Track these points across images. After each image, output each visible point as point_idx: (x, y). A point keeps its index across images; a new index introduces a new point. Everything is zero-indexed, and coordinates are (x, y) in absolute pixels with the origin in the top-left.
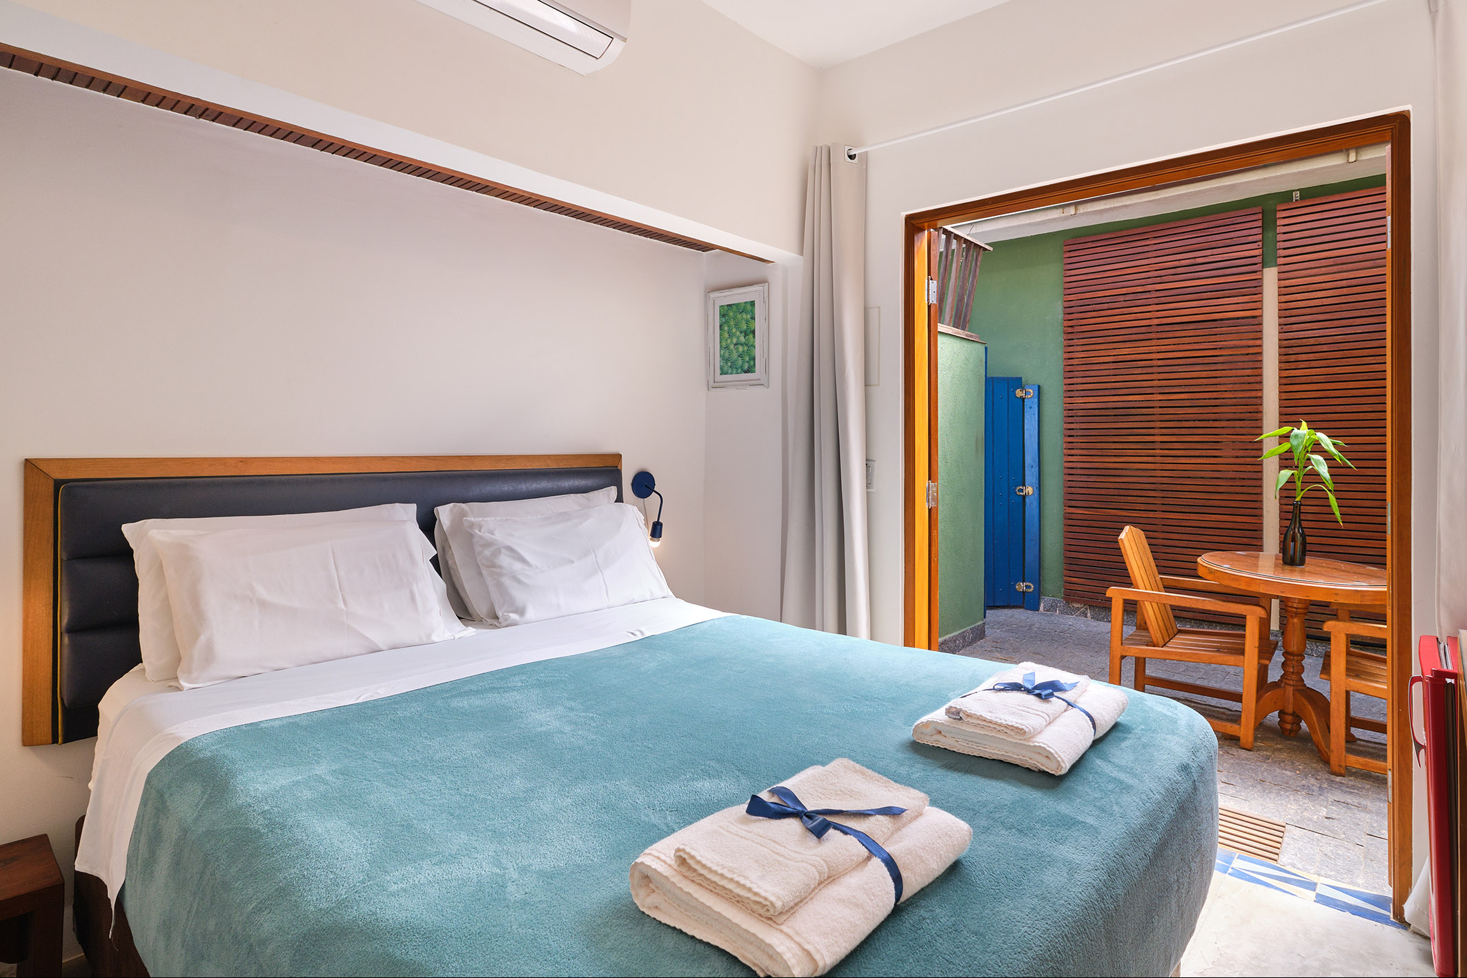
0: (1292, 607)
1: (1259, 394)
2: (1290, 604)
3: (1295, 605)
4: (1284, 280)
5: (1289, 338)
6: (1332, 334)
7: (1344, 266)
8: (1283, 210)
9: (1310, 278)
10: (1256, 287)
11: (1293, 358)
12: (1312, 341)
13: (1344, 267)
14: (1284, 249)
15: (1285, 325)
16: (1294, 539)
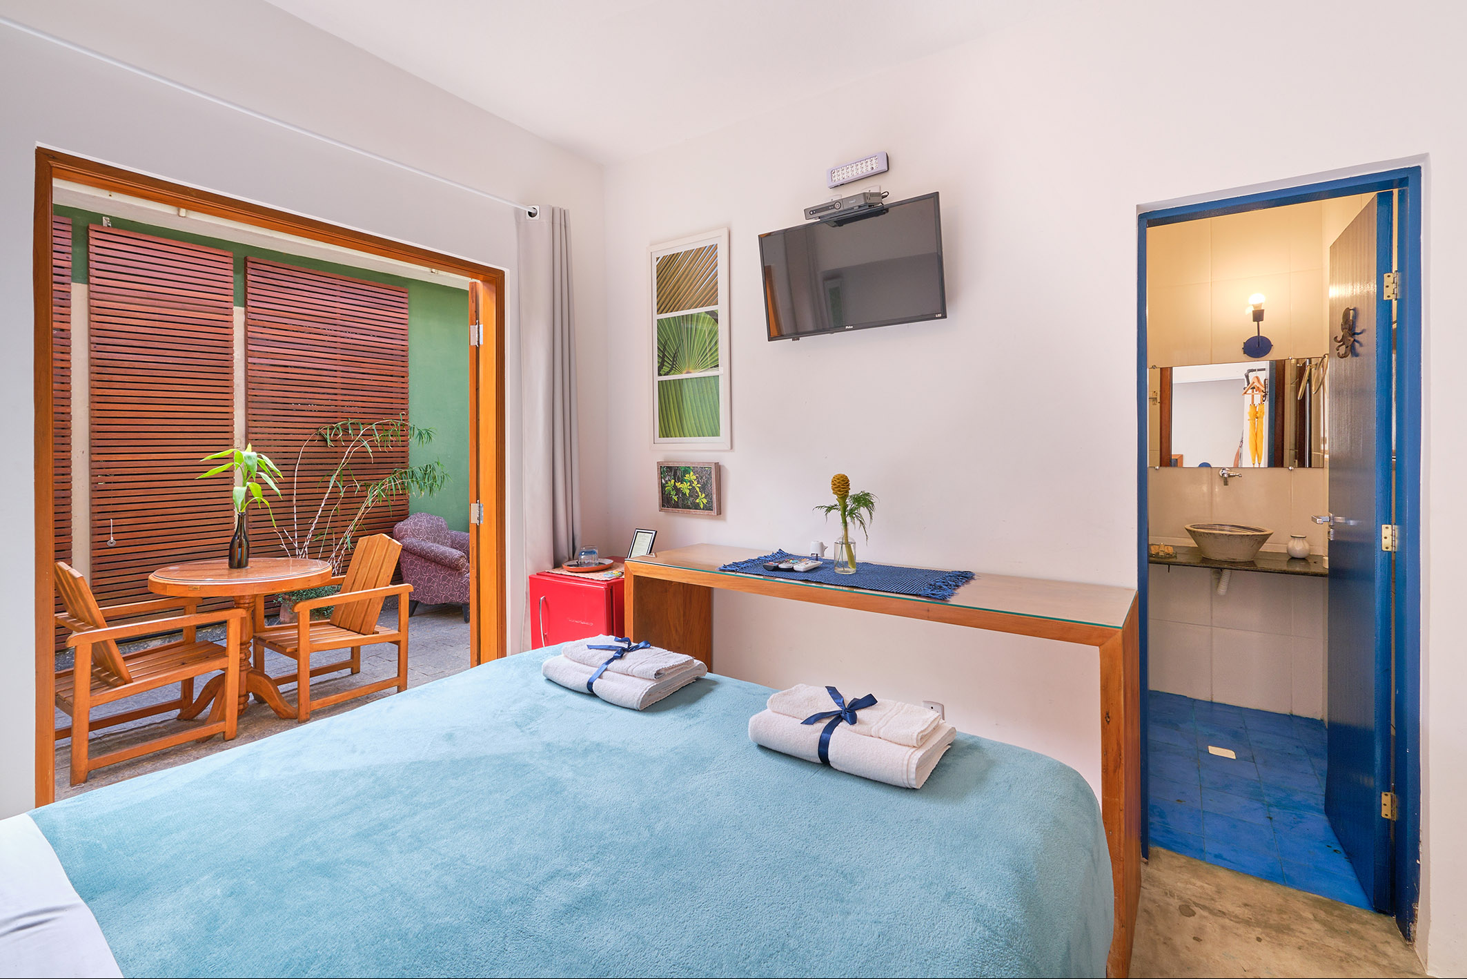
0: (245, 603)
1: (68, 410)
2: (242, 602)
3: (247, 601)
4: (97, 300)
5: (103, 357)
6: (146, 360)
7: (157, 301)
8: (96, 231)
9: (124, 305)
10: (63, 299)
11: (106, 377)
12: (126, 364)
13: (157, 303)
14: (97, 269)
15: (97, 344)
16: (240, 546)
